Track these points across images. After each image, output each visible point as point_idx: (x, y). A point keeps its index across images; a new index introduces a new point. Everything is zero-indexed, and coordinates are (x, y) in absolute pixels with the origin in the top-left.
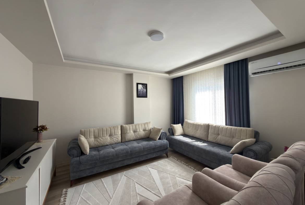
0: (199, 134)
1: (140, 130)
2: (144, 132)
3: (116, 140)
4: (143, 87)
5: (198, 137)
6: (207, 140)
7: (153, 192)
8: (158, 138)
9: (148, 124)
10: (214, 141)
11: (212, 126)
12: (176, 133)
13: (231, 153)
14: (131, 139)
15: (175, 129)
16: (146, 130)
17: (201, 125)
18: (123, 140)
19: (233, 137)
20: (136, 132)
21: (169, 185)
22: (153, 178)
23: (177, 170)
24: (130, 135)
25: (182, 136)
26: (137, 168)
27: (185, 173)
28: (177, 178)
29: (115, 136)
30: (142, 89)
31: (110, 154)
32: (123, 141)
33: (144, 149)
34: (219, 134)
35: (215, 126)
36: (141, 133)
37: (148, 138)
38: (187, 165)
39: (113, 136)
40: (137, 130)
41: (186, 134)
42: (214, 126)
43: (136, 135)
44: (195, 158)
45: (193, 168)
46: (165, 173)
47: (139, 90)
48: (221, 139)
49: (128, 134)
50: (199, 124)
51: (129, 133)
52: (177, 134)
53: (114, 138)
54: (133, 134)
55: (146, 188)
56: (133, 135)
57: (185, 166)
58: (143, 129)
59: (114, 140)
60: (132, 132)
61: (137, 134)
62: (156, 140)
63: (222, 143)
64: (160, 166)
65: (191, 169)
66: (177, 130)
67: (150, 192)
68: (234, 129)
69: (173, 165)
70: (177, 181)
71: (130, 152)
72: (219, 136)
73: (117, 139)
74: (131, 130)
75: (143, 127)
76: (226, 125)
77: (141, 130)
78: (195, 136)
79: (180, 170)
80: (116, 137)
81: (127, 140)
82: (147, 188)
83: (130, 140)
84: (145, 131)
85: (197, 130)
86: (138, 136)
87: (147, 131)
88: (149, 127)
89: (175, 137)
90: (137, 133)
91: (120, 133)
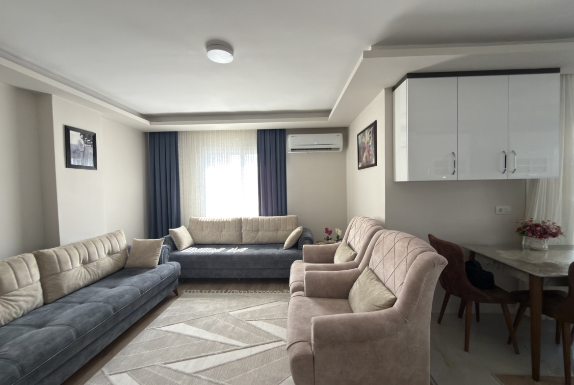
0: (225, 237)
1: (100, 254)
2: (110, 259)
3: (27, 302)
4: (84, 139)
5: (226, 242)
6: (241, 243)
7: (216, 352)
8: (158, 261)
9: (118, 237)
10: (254, 241)
11: (246, 220)
12: (182, 244)
13: (286, 249)
14: (79, 285)
15: (180, 236)
16: (116, 251)
17: (229, 221)
18: (49, 294)
19: (277, 230)
20: (90, 261)
21: (230, 329)
22: (192, 337)
23: (218, 305)
24: (76, 274)
25: (194, 248)
26: (130, 344)
27: (233, 301)
28: (230, 313)
29: (23, 291)
30: (81, 144)
31: (58, 340)
32: (51, 297)
33: (142, 292)
34: (258, 231)
35: (252, 220)
36: (105, 262)
37: (123, 268)
38: (224, 291)
39: (14, 293)
40: (93, 257)
41: (197, 243)
42: (250, 220)
43: (93, 270)
44: (235, 274)
45: (236, 291)
46: (204, 318)
47: (72, 148)
48: (263, 236)
49: (68, 273)
50: (225, 220)
51: (70, 270)
52: (184, 247)
53: (21, 298)
54: (83, 270)
55: (197, 356)
56: (83, 274)
57: (223, 294)
58: (107, 252)
59: (22, 303)
60: (78, 264)
61: (94, 266)
62: (154, 268)
63: (265, 240)
64: (180, 315)
65: (235, 293)
66: (183, 238)
67: (213, 356)
68: (278, 219)
69: (203, 301)
70: (235, 316)
71: (112, 312)
72: (260, 233)
73: (30, 299)
74: (74, 260)
75: (106, 246)
76: (260, 215)
77: (103, 255)
78: (218, 243)
79: (222, 302)
80: (25, 293)
81: (66, 292)
82: (200, 355)
83: (78, 287)
84: (114, 256)
85: (222, 231)
86: (99, 272)
87: (118, 254)
88: (121, 244)
89: (184, 253)
90: (95, 263)
91: (37, 276)
